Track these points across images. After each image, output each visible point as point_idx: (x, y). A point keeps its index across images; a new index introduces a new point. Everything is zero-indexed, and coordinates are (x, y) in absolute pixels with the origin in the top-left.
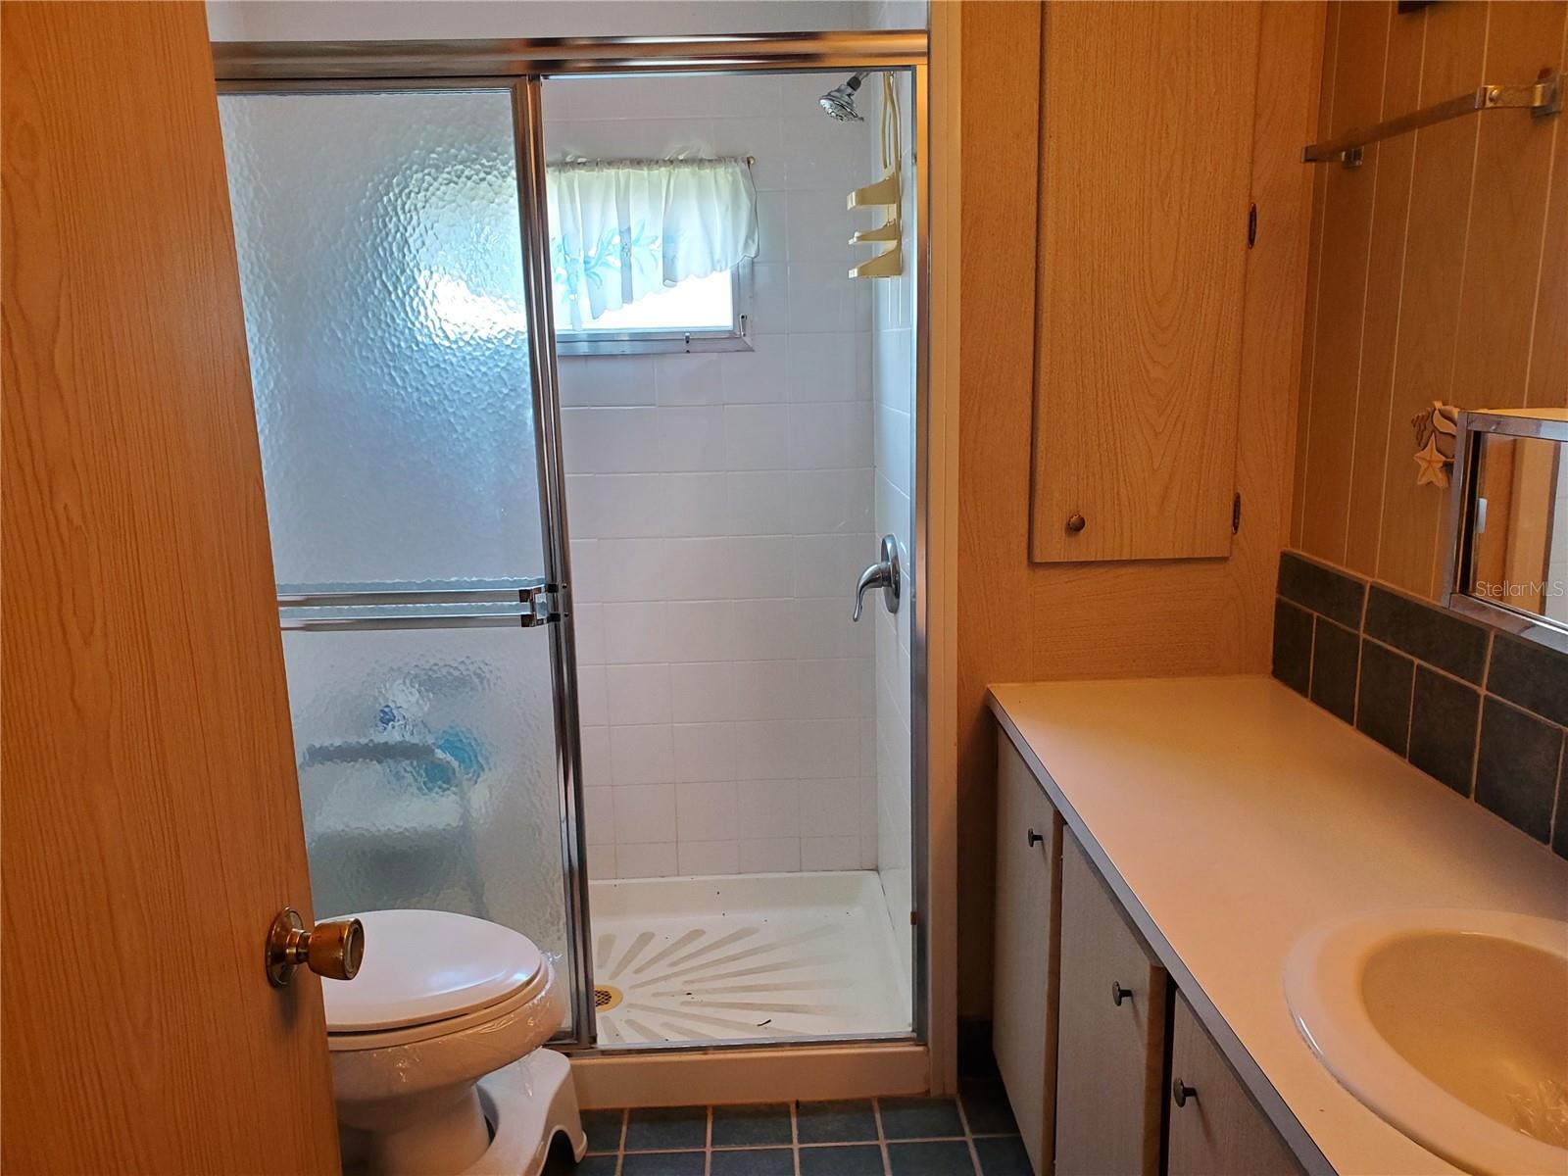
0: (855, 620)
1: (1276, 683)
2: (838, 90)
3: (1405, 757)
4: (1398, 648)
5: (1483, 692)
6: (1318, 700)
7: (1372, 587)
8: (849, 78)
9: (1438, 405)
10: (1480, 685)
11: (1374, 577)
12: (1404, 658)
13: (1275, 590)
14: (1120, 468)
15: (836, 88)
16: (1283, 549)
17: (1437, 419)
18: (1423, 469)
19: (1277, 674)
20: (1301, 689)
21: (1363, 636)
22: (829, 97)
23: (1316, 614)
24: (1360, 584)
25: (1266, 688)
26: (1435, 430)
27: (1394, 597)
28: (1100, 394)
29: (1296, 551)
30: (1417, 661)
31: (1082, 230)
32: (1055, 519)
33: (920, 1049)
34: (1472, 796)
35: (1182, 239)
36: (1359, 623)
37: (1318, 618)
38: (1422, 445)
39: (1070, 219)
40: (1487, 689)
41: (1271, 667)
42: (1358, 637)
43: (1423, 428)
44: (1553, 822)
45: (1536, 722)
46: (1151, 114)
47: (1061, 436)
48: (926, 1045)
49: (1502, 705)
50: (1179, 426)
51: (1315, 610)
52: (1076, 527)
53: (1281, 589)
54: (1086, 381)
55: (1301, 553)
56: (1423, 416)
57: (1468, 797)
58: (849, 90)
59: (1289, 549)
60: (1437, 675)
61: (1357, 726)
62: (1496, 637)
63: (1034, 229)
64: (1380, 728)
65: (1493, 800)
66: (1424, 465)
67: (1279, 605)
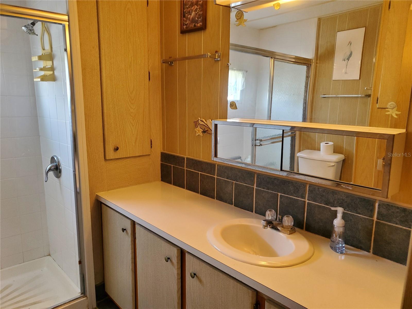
0: (46, 182)
1: (163, 182)
2: (28, 25)
3: (199, 193)
4: (195, 170)
5: (216, 177)
6: (175, 184)
7: (187, 158)
8: (31, 22)
9: (199, 118)
10: (215, 176)
11: (186, 156)
12: (196, 172)
13: (160, 161)
14: (125, 134)
15: (27, 24)
16: (161, 151)
17: (200, 122)
18: (197, 132)
19: (162, 180)
20: (170, 183)
21: (185, 169)
22: (25, 26)
23: (172, 165)
24: (184, 158)
25: (160, 183)
26: (199, 124)
27: (192, 160)
28: (119, 115)
29: (165, 152)
30: (200, 173)
31: (112, 74)
32: (111, 148)
33: (85, 298)
34: (215, 198)
35: (135, 78)
36: (184, 166)
37: (173, 166)
38: (197, 127)
39: (109, 71)
40: (217, 176)
41: (160, 179)
42: (184, 169)
43: (196, 124)
44: (233, 200)
45: (228, 181)
46: (126, 46)
47: (111, 127)
48: (86, 297)
49: (220, 179)
50: (138, 123)
51: (172, 164)
52: (117, 149)
53: (162, 160)
54: (115, 112)
55: (166, 152)
56: (196, 121)
57: (214, 199)
58: (32, 26)
59: (163, 151)
60: (205, 175)
61: (186, 189)
62: (217, 165)
63: (99, 72)
64: (192, 188)
65: (220, 198)
66: (197, 131)
67: (161, 164)
